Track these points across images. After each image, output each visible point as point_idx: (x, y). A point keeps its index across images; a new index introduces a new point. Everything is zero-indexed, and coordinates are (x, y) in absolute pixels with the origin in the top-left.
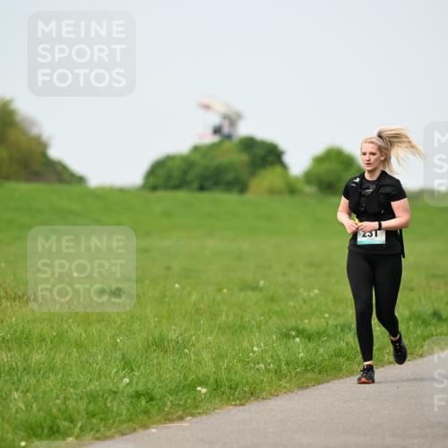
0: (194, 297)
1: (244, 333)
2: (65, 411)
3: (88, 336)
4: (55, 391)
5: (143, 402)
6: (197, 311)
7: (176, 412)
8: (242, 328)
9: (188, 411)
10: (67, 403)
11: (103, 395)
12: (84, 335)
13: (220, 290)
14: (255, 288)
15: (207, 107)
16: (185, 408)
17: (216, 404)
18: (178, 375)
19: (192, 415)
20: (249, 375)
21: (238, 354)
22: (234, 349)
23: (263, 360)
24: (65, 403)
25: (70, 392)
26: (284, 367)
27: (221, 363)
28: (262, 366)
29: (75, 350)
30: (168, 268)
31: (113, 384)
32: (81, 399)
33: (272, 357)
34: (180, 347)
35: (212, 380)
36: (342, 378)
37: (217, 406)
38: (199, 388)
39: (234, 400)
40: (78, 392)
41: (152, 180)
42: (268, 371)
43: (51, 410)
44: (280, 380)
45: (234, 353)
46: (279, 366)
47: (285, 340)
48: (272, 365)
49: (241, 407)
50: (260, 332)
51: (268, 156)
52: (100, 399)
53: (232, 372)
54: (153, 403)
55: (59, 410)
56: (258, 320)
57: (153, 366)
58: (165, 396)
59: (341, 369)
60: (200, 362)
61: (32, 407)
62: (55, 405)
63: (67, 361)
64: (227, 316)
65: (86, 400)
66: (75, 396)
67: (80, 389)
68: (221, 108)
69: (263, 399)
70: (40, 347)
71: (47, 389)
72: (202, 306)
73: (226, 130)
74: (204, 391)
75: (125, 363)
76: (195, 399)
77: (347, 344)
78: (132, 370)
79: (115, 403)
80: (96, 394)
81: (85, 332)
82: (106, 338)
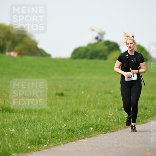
0: (88, 96)
1: (106, 109)
2: (44, 136)
3: (51, 110)
4: (40, 129)
5: (71, 133)
6: (89, 101)
7: (82, 136)
8: (105, 107)
9: (86, 136)
10: (44, 133)
11: (57, 130)
12: (50, 109)
13: (97, 94)
14: (110, 93)
15: (93, 30)
16: (85, 134)
17: (96, 133)
18: (83, 123)
19: (88, 137)
20: (108, 123)
21: (104, 116)
22: (102, 114)
23: (113, 118)
24: (43, 133)
25: (45, 129)
26: (120, 120)
27: (98, 119)
28: (112, 120)
29: (47, 114)
30: (80, 86)
31: (60, 126)
32: (49, 131)
33: (116, 117)
34: (83, 114)
35: (95, 125)
36: (140, 124)
37: (96, 134)
38: (90, 128)
39: (102, 132)
40: (48, 129)
41: (74, 56)
42: (114, 122)
43: (39, 135)
44: (118, 125)
45: (102, 116)
46: (118, 120)
47: (120, 111)
48: (115, 120)
49: (105, 135)
50: (111, 108)
51: (114, 47)
52: (56, 132)
53: (102, 122)
54: (74, 133)
55: (42, 135)
56: (111, 104)
57: (74, 120)
58: (78, 131)
59: (140, 121)
60: (90, 119)
61: (32, 135)
62: (40, 133)
63: (44, 119)
64: (100, 103)
65: (51, 132)
66: (47, 131)
67: (49, 128)
68: (98, 30)
69: (113, 132)
70: (35, 114)
71: (37, 128)
72: (91, 99)
73: (100, 38)
74: (92, 129)
75: (65, 119)
76: (89, 132)
77: (142, 113)
78: (67, 121)
79: (61, 133)
80: (54, 130)
81: (51, 108)
82: (58, 110)
